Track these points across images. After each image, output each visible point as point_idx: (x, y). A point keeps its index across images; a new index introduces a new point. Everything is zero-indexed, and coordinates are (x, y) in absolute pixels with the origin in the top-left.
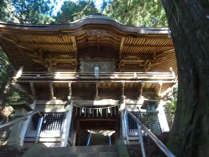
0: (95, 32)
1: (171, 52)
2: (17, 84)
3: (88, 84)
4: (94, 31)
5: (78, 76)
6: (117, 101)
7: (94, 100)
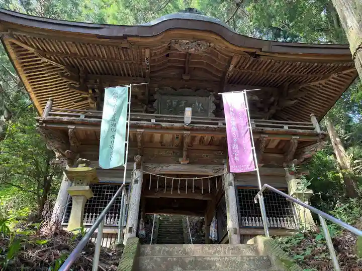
1: (314, 86)
5: (153, 121)
6: (220, 167)
7: (180, 163)
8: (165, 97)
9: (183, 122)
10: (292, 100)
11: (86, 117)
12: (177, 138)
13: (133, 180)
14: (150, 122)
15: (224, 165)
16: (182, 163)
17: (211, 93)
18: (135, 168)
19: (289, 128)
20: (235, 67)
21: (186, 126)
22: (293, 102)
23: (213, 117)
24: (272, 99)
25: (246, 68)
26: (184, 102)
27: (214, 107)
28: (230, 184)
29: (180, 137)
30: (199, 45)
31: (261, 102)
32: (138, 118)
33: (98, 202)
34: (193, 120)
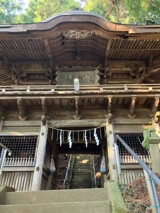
0: (74, 33)
4: (72, 31)
5: (53, 90)
6: (103, 120)
7: (74, 119)
8: (63, 73)
9: (74, 90)
10: (156, 69)
11: (6, 91)
12: (71, 101)
13: (41, 133)
15: (106, 118)
16: (75, 119)
17: (96, 68)
18: (42, 125)
19: (153, 88)
20: (111, 47)
21: (76, 93)
22: (157, 70)
23: (99, 85)
24: (141, 69)
25: (119, 47)
26: (77, 76)
27: (99, 78)
28: (111, 133)
30: (83, 33)
31: (134, 72)
32: (42, 89)
33: (16, 150)
34: (80, 88)
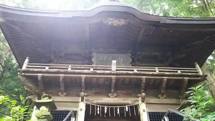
0: (112, 21)
1: (195, 44)
2: (24, 77)
3: (103, 79)
4: (111, 19)
5: (92, 70)
6: (137, 99)
7: (110, 97)
8: (99, 55)
9: (111, 70)
11: (50, 68)
12: (107, 80)
13: (79, 109)
14: (89, 71)
15: (139, 97)
17: (128, 51)
18: (80, 101)
19: (181, 72)
21: (113, 73)
23: (130, 66)
26: (111, 57)
27: (131, 60)
28: (144, 111)
29: (109, 80)
30: (120, 21)
32: (82, 68)
34: (117, 69)
